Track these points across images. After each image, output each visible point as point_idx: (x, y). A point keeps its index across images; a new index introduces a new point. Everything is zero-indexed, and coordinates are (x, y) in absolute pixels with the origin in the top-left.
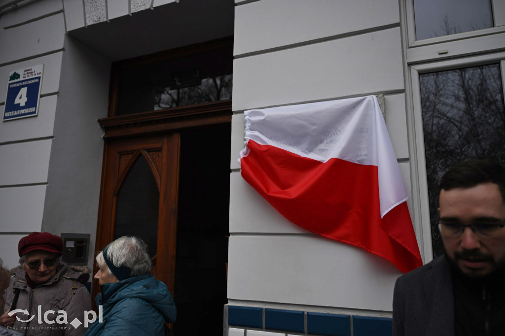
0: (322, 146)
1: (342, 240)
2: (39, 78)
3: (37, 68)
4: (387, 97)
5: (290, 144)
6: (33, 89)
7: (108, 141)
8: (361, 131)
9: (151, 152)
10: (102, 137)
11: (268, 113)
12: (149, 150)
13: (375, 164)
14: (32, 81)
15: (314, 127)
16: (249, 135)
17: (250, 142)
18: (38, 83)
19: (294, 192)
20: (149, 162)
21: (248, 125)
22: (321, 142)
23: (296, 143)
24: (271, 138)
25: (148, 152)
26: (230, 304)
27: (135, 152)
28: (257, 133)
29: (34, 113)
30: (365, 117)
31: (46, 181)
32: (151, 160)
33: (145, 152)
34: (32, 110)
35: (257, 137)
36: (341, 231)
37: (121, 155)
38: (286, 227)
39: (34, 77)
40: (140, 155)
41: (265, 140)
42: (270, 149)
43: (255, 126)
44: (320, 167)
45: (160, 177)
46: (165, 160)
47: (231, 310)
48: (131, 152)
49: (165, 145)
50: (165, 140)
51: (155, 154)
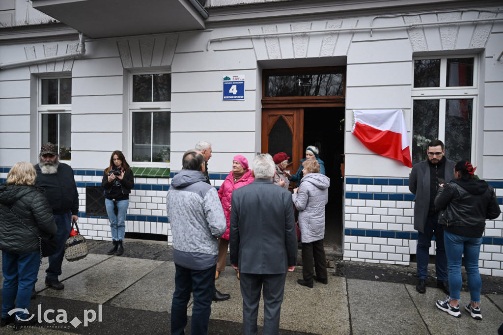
0: (382, 126)
1: (387, 157)
2: (244, 82)
3: (241, 76)
4: (405, 110)
5: (372, 124)
6: (241, 88)
8: (396, 121)
9: (287, 116)
11: (364, 112)
12: (285, 115)
13: (400, 133)
14: (239, 83)
15: (380, 119)
16: (356, 120)
17: (357, 122)
18: (243, 84)
19: (372, 141)
20: (286, 120)
21: (355, 116)
22: (382, 124)
23: (374, 124)
24: (365, 122)
26: (345, 177)
27: (279, 116)
28: (359, 119)
29: (242, 98)
30: (398, 116)
34: (242, 97)
35: (360, 121)
36: (387, 154)
37: (269, 116)
38: (368, 152)
39: (239, 80)
40: (281, 117)
41: (363, 122)
42: (366, 126)
43: (358, 117)
44: (381, 133)
45: (293, 128)
46: (295, 120)
47: (347, 179)
48: (276, 115)
49: (295, 113)
50: (295, 112)
51: (289, 117)
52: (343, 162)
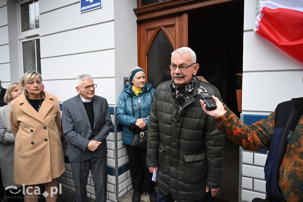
7: (139, 23)
9: (167, 27)
10: (136, 20)
12: (166, 27)
16: (263, 4)
17: (264, 8)
20: (167, 34)
25: (165, 27)
27: (157, 29)
29: (100, 6)
31: (114, 48)
32: (168, 32)
33: (164, 28)
37: (147, 31)
40: (160, 29)
41: (277, 5)
45: (175, 43)
46: (177, 32)
47: (245, 116)
48: (154, 29)
49: (176, 21)
50: (177, 19)
51: (170, 29)
52: (240, 86)
